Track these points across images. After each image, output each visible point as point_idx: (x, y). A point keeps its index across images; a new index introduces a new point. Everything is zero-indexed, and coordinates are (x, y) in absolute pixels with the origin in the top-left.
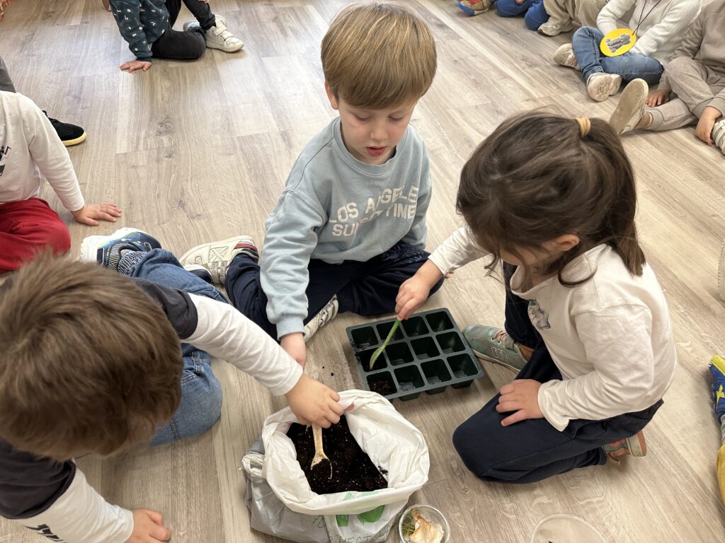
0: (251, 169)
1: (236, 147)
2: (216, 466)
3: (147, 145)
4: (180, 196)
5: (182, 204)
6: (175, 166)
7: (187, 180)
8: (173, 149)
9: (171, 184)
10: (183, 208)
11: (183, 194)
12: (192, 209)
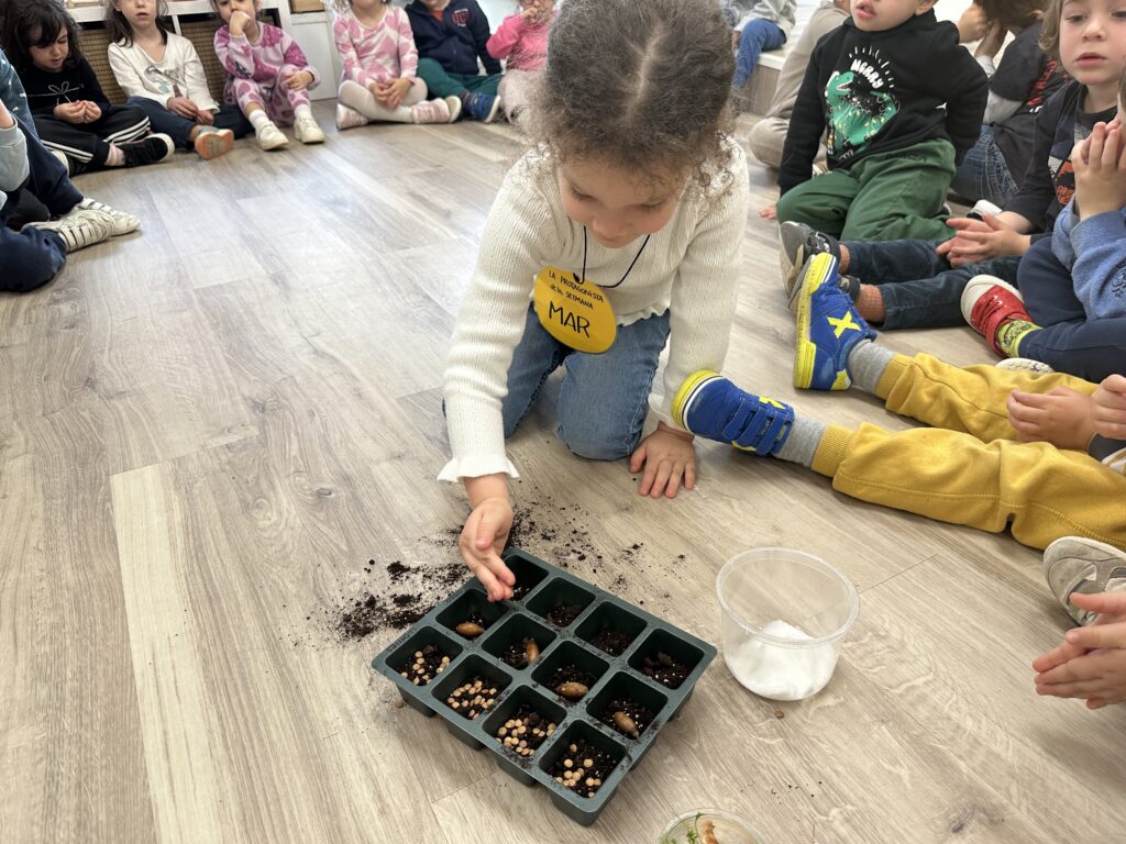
0: (218, 323)
1: (192, 301)
2: (146, 775)
3: (30, 318)
4: (87, 373)
5: (90, 383)
6: (81, 338)
7: (102, 352)
8: (78, 317)
9: (72, 360)
10: (94, 388)
11: (92, 370)
12: (109, 387)
